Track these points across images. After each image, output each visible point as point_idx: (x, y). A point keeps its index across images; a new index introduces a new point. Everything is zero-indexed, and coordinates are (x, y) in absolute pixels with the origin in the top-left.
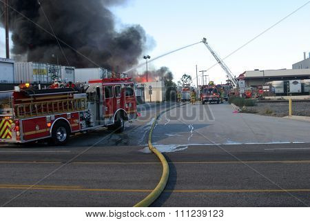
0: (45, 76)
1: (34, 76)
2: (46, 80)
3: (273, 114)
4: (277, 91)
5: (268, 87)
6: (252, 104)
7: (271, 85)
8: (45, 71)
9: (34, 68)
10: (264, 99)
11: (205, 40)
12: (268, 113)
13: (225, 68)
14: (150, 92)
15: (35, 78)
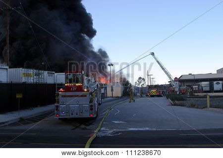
0: (32, 78)
1: (23, 78)
2: (32, 81)
3: (196, 106)
4: (204, 89)
5: (197, 87)
6: (182, 99)
7: (199, 85)
8: (32, 75)
9: (23, 72)
10: (194, 95)
12: (193, 106)
13: (167, 73)
14: (112, 90)
15: (24, 80)
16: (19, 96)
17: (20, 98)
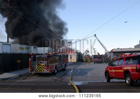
0: (24, 50)
2: (24, 52)
8: (24, 48)
9: (19, 47)
11: (95, 35)
13: (104, 47)
14: (71, 58)
15: (19, 51)
16: (19, 61)
17: (20, 63)
